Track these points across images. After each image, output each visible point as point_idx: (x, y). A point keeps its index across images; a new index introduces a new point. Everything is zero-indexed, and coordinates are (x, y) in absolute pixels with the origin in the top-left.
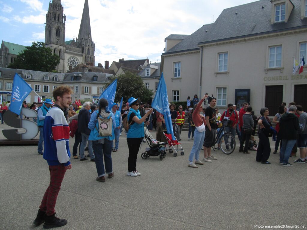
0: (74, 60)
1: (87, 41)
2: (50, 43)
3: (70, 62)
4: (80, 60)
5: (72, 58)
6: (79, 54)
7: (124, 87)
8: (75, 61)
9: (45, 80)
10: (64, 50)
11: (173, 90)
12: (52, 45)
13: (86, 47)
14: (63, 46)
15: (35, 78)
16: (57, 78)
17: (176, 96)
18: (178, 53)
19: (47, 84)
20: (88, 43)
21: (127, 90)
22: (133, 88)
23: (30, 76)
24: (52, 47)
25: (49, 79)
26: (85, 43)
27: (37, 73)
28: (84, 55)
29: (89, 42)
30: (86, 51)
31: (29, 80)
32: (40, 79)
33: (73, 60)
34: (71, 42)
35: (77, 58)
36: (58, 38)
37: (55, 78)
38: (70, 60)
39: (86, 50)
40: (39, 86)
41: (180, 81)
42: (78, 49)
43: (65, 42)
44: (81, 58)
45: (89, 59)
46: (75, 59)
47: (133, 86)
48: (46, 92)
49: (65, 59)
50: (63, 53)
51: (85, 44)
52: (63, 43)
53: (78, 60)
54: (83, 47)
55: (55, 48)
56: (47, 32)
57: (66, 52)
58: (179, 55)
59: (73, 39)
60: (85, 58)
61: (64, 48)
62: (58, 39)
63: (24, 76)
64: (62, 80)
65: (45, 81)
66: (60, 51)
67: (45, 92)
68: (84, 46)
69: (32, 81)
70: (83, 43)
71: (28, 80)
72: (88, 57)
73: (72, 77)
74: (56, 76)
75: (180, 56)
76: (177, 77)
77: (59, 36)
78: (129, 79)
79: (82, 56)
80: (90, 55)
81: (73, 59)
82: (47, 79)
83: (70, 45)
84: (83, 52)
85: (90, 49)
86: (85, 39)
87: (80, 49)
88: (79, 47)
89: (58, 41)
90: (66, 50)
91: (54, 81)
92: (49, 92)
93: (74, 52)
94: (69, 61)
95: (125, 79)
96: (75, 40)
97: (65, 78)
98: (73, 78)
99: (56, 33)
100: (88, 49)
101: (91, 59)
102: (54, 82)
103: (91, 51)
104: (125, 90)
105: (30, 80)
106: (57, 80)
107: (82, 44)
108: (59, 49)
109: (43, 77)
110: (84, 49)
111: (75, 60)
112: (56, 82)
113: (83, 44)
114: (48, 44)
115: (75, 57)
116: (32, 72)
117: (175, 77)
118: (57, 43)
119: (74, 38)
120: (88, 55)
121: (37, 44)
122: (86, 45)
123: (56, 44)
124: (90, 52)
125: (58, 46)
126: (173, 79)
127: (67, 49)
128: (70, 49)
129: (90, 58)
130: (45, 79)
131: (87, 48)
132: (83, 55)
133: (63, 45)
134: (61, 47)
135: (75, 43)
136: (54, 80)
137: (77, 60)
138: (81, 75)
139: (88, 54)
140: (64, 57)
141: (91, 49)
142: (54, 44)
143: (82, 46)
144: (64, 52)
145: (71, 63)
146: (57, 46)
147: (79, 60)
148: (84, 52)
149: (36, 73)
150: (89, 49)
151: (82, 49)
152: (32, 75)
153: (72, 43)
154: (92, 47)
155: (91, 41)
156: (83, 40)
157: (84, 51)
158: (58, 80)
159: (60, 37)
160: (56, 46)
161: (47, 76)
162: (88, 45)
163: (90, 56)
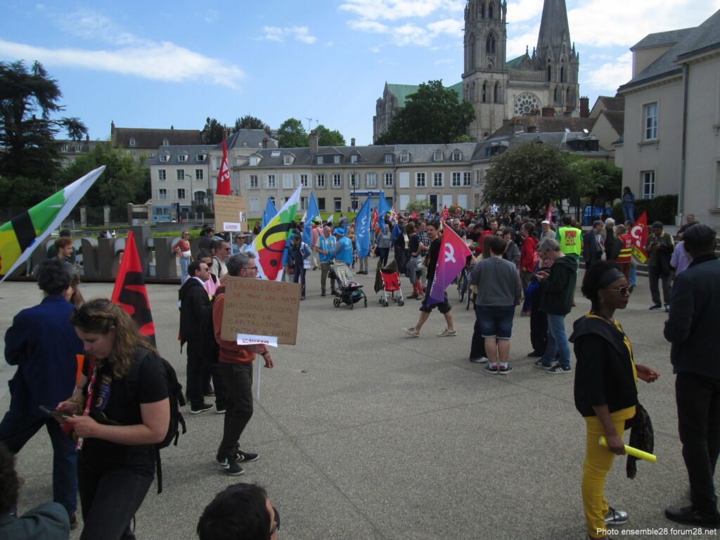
0: (529, 100)
1: (558, 49)
2: (473, 71)
3: (519, 107)
4: (543, 99)
5: (524, 97)
6: (541, 83)
7: (514, 176)
8: (530, 102)
9: (435, 162)
10: (505, 82)
11: (642, 172)
12: (479, 75)
13: (557, 66)
14: (503, 73)
15: (416, 160)
16: (458, 155)
17: (649, 185)
18: (650, 84)
19: (439, 168)
20: (562, 55)
21: (521, 181)
22: (532, 175)
23: (406, 157)
24: (478, 79)
25: (442, 159)
26: (555, 56)
27: (422, 148)
28: (553, 85)
29: (564, 52)
30: (556, 76)
31: (405, 165)
32: (425, 161)
33: (527, 101)
34: (519, 62)
35: (534, 96)
36: (491, 57)
37: (455, 155)
38: (519, 103)
39: (556, 73)
40: (423, 175)
41: (657, 149)
42: (538, 73)
43: (506, 63)
44: (546, 93)
45: (565, 94)
46: (530, 98)
47: (532, 172)
48: (438, 186)
49: (508, 102)
50: (502, 88)
51: (553, 59)
52: (502, 66)
53: (539, 99)
54: (549, 67)
55: (486, 81)
56: (468, 47)
57: (509, 86)
58: (654, 86)
59: (524, 53)
60: (556, 90)
61: (506, 77)
62: (491, 60)
63: (397, 157)
64: (469, 158)
65: (436, 164)
66: (496, 87)
67: (436, 187)
68: (550, 63)
69: (410, 166)
70: (549, 57)
71: (403, 165)
72: (563, 88)
73: (487, 149)
74: (457, 150)
75: (655, 89)
76: (652, 139)
77: (493, 51)
78: (525, 158)
79: (547, 87)
80: (566, 81)
81: (527, 99)
82: (439, 160)
83: (519, 67)
84: (549, 80)
85: (566, 70)
86: (553, 48)
87: (543, 73)
88: (540, 69)
89: (491, 63)
90: (511, 82)
91: (453, 162)
92: (443, 186)
93: (528, 83)
94: (516, 106)
95: (517, 158)
96: (531, 55)
97: (475, 153)
98: (489, 152)
99: (485, 47)
100: (562, 68)
101: (570, 92)
102: (452, 164)
103: (568, 72)
104: (516, 181)
105: (407, 165)
106: (458, 159)
107: (547, 60)
108: (495, 81)
109: (431, 156)
110: (552, 71)
111: (531, 100)
112: (457, 163)
113: (549, 60)
114: (470, 75)
115: (532, 94)
116: (411, 148)
117: (650, 140)
118: (489, 69)
119: (527, 50)
120: (561, 84)
121: (428, 86)
122: (557, 61)
123: (488, 72)
124: (566, 76)
125: (492, 76)
126: (642, 145)
127: (511, 78)
128: (518, 78)
129: (568, 90)
130: (435, 159)
131: (559, 66)
132: (549, 87)
133: (503, 70)
134: (498, 77)
135: (529, 61)
136: (453, 159)
137: (534, 101)
138: (505, 143)
139: (562, 81)
140: (505, 98)
141: (569, 67)
142: (482, 72)
143: (547, 64)
144: (505, 85)
145: (521, 109)
146: (489, 74)
147: (541, 99)
148: (553, 79)
149: (419, 150)
150: (564, 69)
151: (547, 71)
152: (412, 154)
153: (523, 61)
154: (572, 61)
155: (569, 48)
156: (550, 48)
157: (553, 75)
158: (460, 159)
159: (496, 52)
160: (486, 76)
161: (438, 152)
162: (562, 60)
163: (566, 85)
